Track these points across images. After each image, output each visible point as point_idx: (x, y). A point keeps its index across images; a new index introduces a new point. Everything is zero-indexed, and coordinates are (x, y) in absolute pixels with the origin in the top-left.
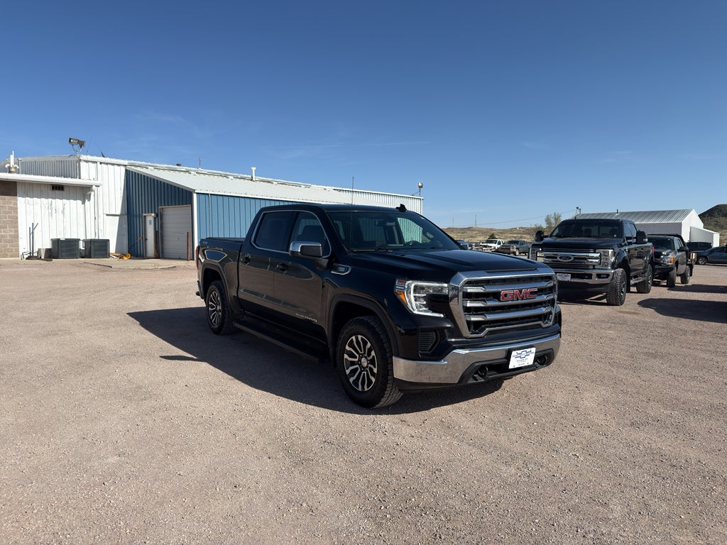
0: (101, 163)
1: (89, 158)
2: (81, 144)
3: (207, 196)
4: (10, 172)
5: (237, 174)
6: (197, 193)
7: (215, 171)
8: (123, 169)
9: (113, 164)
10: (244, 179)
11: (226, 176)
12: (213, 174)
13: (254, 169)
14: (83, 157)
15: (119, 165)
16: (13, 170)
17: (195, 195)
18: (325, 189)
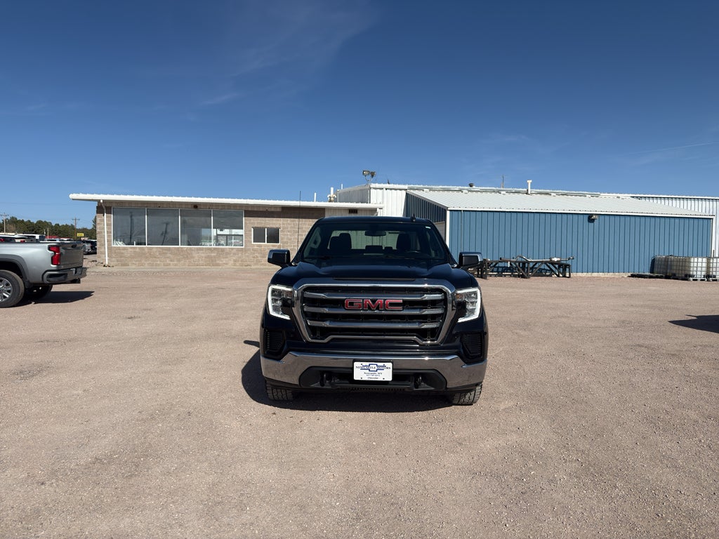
0: (386, 189)
1: (377, 185)
2: (372, 175)
3: (460, 212)
4: (330, 201)
5: (511, 189)
6: (450, 211)
7: (488, 188)
8: (404, 192)
9: (396, 189)
10: (519, 192)
11: (499, 192)
12: (486, 191)
13: (529, 182)
14: (373, 185)
15: (400, 190)
16: (332, 199)
17: (448, 213)
18: (618, 197)
